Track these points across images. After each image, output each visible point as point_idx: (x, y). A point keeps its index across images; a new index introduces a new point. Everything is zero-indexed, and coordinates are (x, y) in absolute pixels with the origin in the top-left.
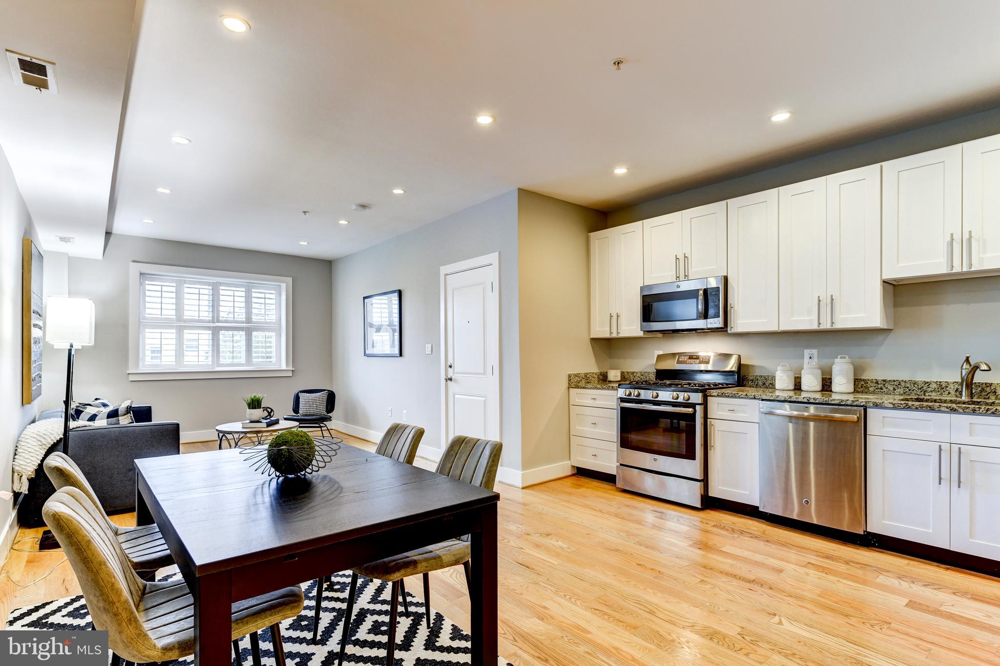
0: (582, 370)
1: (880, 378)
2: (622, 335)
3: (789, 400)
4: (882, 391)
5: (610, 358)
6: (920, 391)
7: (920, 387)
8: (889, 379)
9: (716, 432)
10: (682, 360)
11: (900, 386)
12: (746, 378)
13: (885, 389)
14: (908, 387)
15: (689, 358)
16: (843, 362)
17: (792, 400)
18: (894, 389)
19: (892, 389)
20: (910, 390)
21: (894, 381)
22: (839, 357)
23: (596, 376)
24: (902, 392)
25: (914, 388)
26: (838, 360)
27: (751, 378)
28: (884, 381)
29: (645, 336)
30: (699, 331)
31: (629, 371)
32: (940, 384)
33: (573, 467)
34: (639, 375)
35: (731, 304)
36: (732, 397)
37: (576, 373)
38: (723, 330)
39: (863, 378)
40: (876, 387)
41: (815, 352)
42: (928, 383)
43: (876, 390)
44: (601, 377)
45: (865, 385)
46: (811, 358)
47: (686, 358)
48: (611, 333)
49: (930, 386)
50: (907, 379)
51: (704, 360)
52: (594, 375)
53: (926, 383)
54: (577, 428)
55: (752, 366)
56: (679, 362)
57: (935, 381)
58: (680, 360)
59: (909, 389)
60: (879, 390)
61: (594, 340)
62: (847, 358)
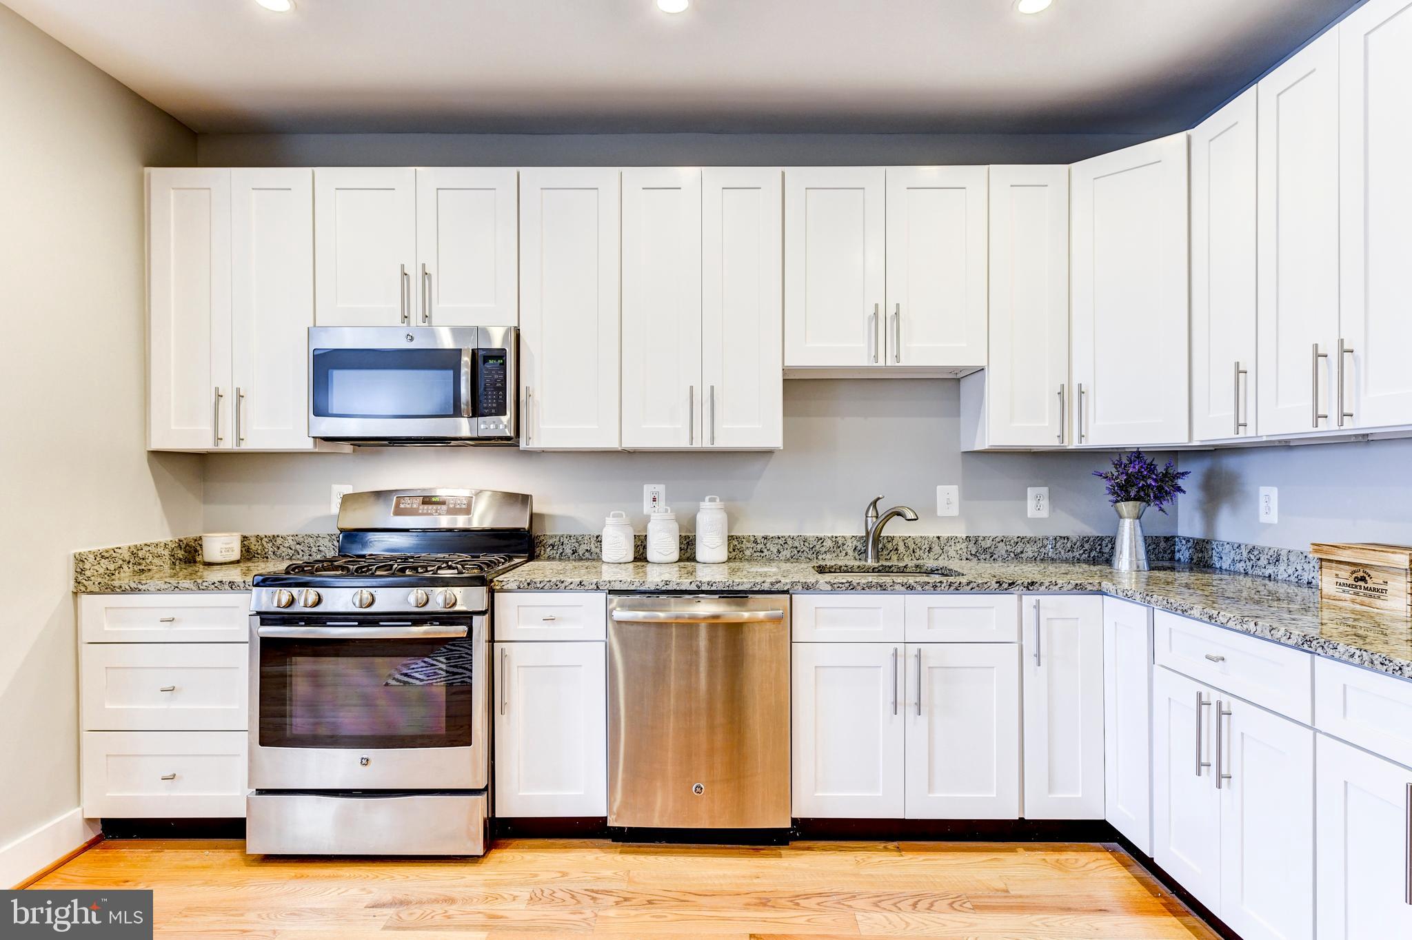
0: (123, 539)
1: (760, 534)
2: (249, 445)
3: (664, 588)
4: (762, 555)
5: (205, 502)
6: (811, 552)
7: (811, 546)
8: (772, 535)
9: (514, 670)
10: (408, 506)
11: (786, 546)
12: (541, 542)
13: (766, 552)
14: (796, 548)
15: (424, 503)
16: (714, 507)
17: (670, 588)
18: (779, 552)
19: (775, 551)
20: (798, 552)
21: (779, 538)
22: (707, 498)
23: (167, 552)
24: (788, 556)
25: (805, 548)
26: (706, 505)
27: (551, 542)
28: (765, 538)
29: (317, 450)
30: (453, 443)
31: (262, 534)
32: (835, 540)
33: (90, 821)
34: (290, 542)
35: (527, 388)
36: (550, 590)
37: (102, 548)
38: (509, 442)
39: (737, 534)
40: (755, 549)
41: (660, 488)
42: (821, 539)
43: (755, 554)
44: (180, 554)
45: (738, 547)
46: (654, 500)
47: (416, 503)
48: (218, 439)
49: (824, 544)
50: (795, 534)
51: (458, 506)
52: (160, 550)
53: (819, 539)
54: (107, 707)
55: (551, 516)
56: (399, 512)
57: (830, 535)
58: (402, 506)
59: (798, 550)
60: (758, 554)
61: (158, 456)
62: (718, 500)
